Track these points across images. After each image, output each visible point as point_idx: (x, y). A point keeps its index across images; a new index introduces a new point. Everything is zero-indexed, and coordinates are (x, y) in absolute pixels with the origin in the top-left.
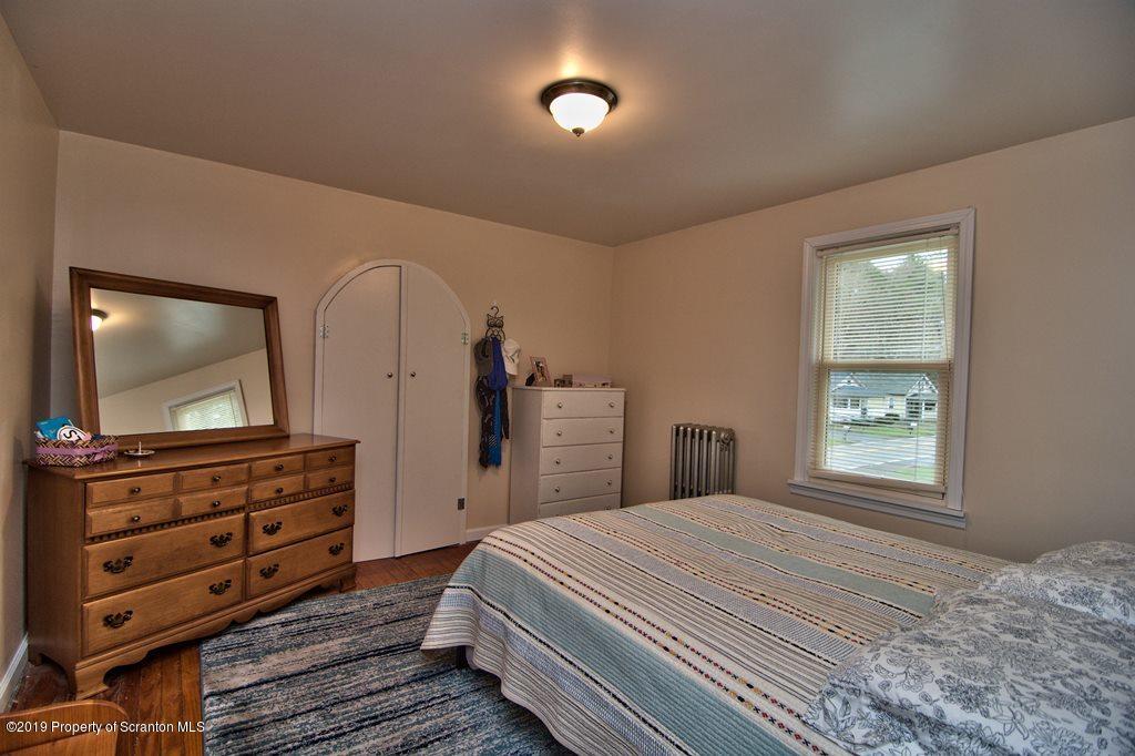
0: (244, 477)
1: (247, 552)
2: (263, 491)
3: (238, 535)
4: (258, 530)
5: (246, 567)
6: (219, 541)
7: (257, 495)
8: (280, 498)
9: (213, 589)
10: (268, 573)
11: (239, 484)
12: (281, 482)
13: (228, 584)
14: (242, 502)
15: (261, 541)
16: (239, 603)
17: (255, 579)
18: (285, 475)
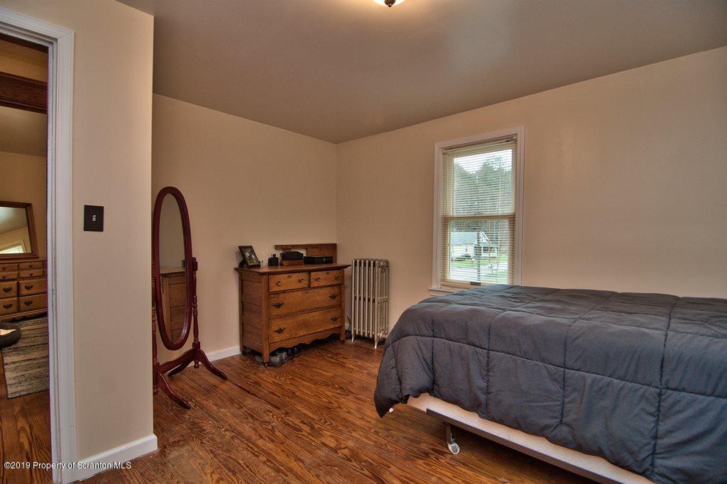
0: (17, 268)
1: (18, 295)
2: (25, 274)
3: (15, 289)
4: (23, 288)
5: (18, 301)
6: (7, 290)
7: (22, 275)
8: (31, 277)
9: (4, 306)
10: (28, 304)
11: (15, 270)
12: (32, 271)
13: (11, 306)
14: (16, 277)
15: (24, 292)
16: (16, 313)
17: (22, 305)
18: (32, 269)
